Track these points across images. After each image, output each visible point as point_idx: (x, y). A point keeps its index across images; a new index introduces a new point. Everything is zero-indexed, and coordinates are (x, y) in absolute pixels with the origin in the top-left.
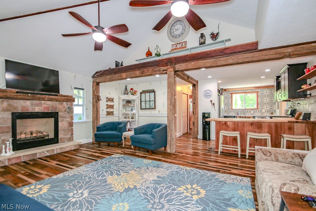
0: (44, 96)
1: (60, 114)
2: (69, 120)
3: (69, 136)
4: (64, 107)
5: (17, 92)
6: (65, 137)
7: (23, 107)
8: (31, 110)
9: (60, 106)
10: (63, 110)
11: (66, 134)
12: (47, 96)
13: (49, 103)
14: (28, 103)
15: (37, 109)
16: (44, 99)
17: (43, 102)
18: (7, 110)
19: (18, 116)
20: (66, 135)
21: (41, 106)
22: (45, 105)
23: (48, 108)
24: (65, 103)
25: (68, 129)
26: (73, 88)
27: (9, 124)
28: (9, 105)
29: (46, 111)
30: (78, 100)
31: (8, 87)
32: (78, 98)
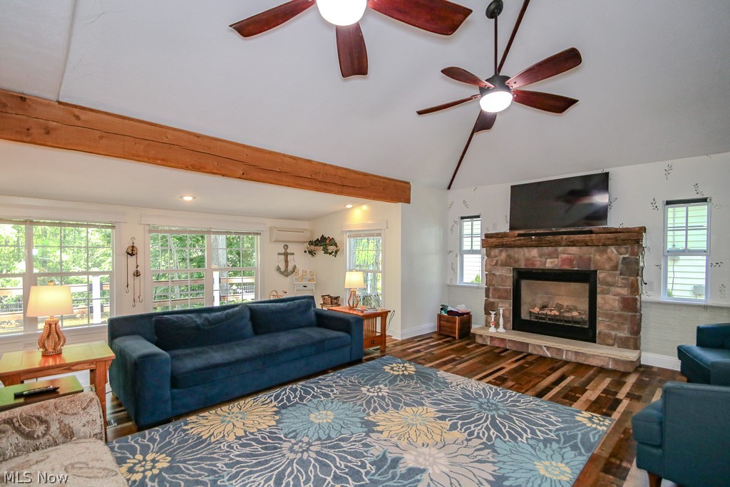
0: (558, 238)
1: (601, 275)
2: (625, 292)
3: (624, 334)
4: (610, 259)
5: (520, 235)
6: (613, 333)
7: (527, 260)
8: (538, 265)
9: (598, 257)
10: (607, 267)
11: (616, 326)
12: (565, 236)
13: (574, 250)
14: (534, 252)
15: (550, 264)
16: (558, 244)
17: (560, 249)
18: (505, 264)
19: (523, 275)
20: (613, 329)
21: (557, 258)
22: (565, 256)
23: (570, 261)
24: (612, 250)
25: (620, 316)
26: (660, 204)
27: (509, 286)
28: (509, 256)
29: (566, 267)
30: (687, 235)
31: (512, 228)
32: (687, 230)
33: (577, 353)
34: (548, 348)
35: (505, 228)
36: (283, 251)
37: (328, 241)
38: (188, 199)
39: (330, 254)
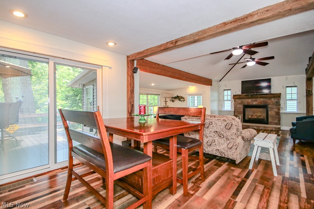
0: (257, 96)
1: (270, 106)
2: (276, 110)
3: (276, 121)
4: (272, 102)
5: (245, 95)
6: (273, 121)
7: (248, 102)
8: (251, 104)
9: (269, 101)
10: (271, 104)
11: (274, 119)
12: (259, 96)
13: (262, 99)
14: (250, 100)
15: (255, 103)
16: (257, 98)
17: (258, 99)
18: (240, 104)
19: (246, 107)
20: (273, 120)
21: (257, 102)
22: (259, 101)
23: (261, 103)
24: (273, 99)
25: (275, 117)
26: (285, 87)
27: (242, 110)
28: (242, 101)
29: (260, 104)
30: (292, 95)
31: (242, 93)
32: (292, 94)
33: (264, 127)
34: (256, 126)
35: (240, 93)
36: (165, 100)
37: (180, 97)
38: (153, 84)
39: (182, 101)
